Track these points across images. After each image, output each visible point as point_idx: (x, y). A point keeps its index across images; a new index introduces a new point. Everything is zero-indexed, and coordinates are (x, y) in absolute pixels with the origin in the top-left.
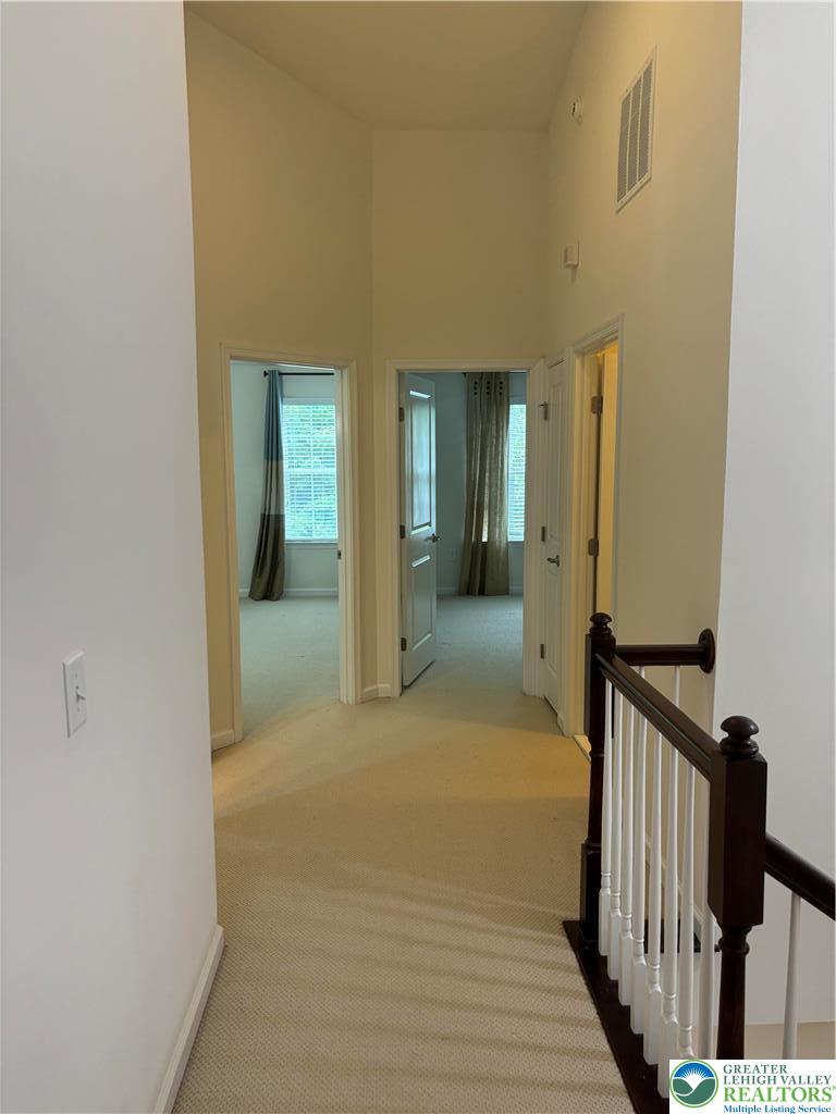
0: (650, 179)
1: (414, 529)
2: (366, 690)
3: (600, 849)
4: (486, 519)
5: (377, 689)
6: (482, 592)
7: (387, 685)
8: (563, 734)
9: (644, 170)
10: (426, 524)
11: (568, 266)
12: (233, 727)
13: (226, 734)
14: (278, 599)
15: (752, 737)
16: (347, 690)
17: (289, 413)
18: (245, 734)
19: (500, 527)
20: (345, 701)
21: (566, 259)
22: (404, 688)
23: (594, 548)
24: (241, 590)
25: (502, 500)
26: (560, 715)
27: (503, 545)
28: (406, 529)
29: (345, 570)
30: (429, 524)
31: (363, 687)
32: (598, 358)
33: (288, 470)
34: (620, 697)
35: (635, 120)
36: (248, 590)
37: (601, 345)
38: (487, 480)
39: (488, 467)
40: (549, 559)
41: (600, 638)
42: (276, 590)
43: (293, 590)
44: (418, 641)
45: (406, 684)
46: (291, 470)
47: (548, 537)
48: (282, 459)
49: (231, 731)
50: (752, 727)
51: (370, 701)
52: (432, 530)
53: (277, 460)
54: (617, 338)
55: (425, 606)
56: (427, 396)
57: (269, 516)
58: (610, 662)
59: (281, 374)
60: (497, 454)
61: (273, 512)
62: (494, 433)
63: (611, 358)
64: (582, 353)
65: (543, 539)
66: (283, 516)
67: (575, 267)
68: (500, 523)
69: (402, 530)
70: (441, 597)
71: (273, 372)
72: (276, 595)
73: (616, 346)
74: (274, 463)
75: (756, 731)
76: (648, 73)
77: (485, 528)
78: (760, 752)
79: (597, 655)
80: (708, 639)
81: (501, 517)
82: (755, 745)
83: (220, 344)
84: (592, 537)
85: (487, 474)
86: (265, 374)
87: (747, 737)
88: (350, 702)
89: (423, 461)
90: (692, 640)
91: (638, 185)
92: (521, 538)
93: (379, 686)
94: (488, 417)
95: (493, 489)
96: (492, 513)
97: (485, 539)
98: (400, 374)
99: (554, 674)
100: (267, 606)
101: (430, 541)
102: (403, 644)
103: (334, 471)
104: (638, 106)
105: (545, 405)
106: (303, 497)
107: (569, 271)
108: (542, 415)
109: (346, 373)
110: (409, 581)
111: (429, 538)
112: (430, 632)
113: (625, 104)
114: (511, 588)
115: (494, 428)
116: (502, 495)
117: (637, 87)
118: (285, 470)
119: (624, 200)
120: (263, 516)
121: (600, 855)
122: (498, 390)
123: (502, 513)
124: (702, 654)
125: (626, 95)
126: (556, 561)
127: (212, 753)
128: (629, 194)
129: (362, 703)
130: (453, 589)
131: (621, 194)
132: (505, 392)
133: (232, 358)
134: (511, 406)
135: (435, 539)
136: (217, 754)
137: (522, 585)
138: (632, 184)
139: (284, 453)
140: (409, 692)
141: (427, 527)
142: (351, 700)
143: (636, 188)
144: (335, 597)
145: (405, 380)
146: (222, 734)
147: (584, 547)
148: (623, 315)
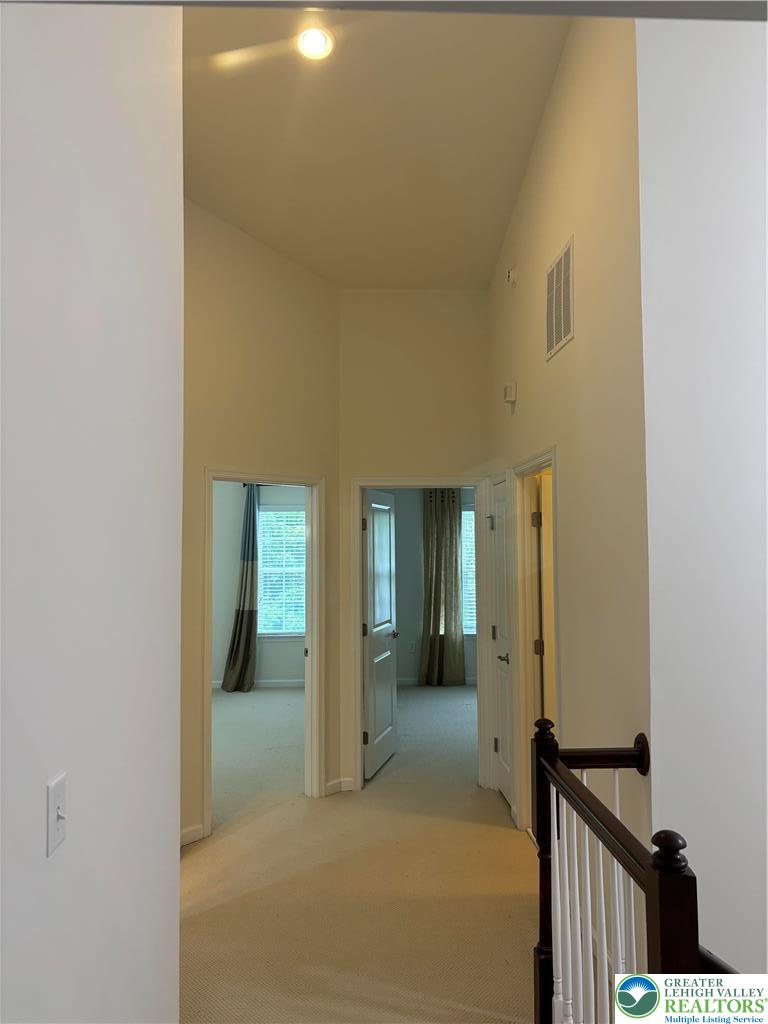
0: (573, 338)
1: (375, 627)
2: (329, 784)
3: (551, 953)
4: (443, 613)
5: (340, 783)
6: (440, 683)
7: (350, 779)
8: (516, 827)
9: (568, 330)
10: (386, 622)
11: (507, 402)
12: (203, 823)
13: (197, 829)
14: (248, 690)
15: (681, 851)
16: (312, 784)
17: (263, 518)
18: (213, 829)
19: (456, 623)
20: (310, 796)
21: (505, 396)
22: (366, 781)
23: (539, 647)
24: (214, 682)
25: (457, 596)
26: (514, 808)
27: (459, 639)
28: (368, 628)
29: (312, 667)
30: (390, 621)
31: (327, 781)
32: (536, 480)
33: (263, 568)
34: (564, 802)
35: (558, 289)
36: (221, 682)
37: (539, 469)
38: (443, 577)
39: (443, 566)
40: (500, 657)
41: (544, 742)
42: (247, 682)
43: (263, 682)
44: (378, 736)
45: (368, 777)
46: (265, 568)
47: (498, 636)
48: (257, 559)
49: (200, 826)
50: (680, 842)
51: (335, 795)
52: (391, 627)
53: (253, 560)
54: (550, 465)
55: (386, 697)
56: (387, 508)
57: (243, 611)
58: (554, 766)
59: (258, 485)
60: (451, 554)
61: (247, 608)
62: (448, 536)
63: (547, 479)
64: (522, 475)
65: (494, 637)
66: (256, 611)
67: (514, 403)
68: (455, 617)
69: (365, 627)
70: (401, 688)
71: (251, 484)
72: (246, 689)
73: (550, 470)
74: (250, 562)
75: (684, 846)
76: (567, 254)
77: (442, 622)
78: (689, 865)
79: (542, 759)
80: (642, 742)
81: (456, 612)
82: (684, 858)
83: (205, 468)
84: (537, 637)
85: (443, 573)
86: (245, 485)
87: (677, 851)
88: (315, 796)
89: (384, 560)
90: (628, 743)
91: (564, 341)
92: (474, 632)
93: (342, 780)
94: (442, 521)
95: (449, 585)
96: (448, 607)
97: (442, 632)
98: (363, 490)
99: (506, 767)
100: (239, 697)
101: (390, 638)
102: (365, 739)
103: (303, 569)
104: (560, 278)
105: (491, 517)
106: (275, 590)
107: (509, 405)
108: (489, 526)
109: (315, 490)
110: (370, 674)
111: (389, 635)
112: (391, 725)
113: (550, 275)
114: (467, 678)
115: (448, 532)
116: (456, 591)
117: (559, 264)
118: (259, 569)
119: (553, 351)
120: (238, 612)
121: (552, 958)
122: (451, 499)
123: (457, 607)
124: (637, 757)
125: (550, 270)
126: (506, 659)
127: (182, 847)
128: (556, 348)
129: (326, 796)
130: (412, 679)
131: (550, 346)
132: (457, 500)
133: (215, 479)
134: (463, 513)
135: (395, 635)
136: (186, 848)
137: (476, 676)
138: (559, 340)
139: (259, 554)
140: (370, 786)
141: (388, 625)
142: (316, 792)
143: (561, 344)
144: (301, 688)
145: (367, 495)
146: (191, 828)
147: (531, 647)
148: (556, 446)
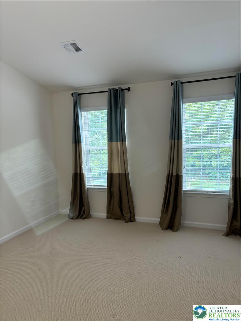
14: (177, 230)
17: (187, 109)
33: (185, 144)
42: (176, 224)
43: (187, 222)
48: (181, 138)
53: (178, 139)
57: (172, 175)
59: (182, 83)
61: (174, 174)
66: (181, 176)
71: (177, 82)
72: (176, 228)
74: (176, 141)
86: (172, 84)
100: (169, 235)
118: (183, 146)
120: (168, 175)
139: (183, 135)
